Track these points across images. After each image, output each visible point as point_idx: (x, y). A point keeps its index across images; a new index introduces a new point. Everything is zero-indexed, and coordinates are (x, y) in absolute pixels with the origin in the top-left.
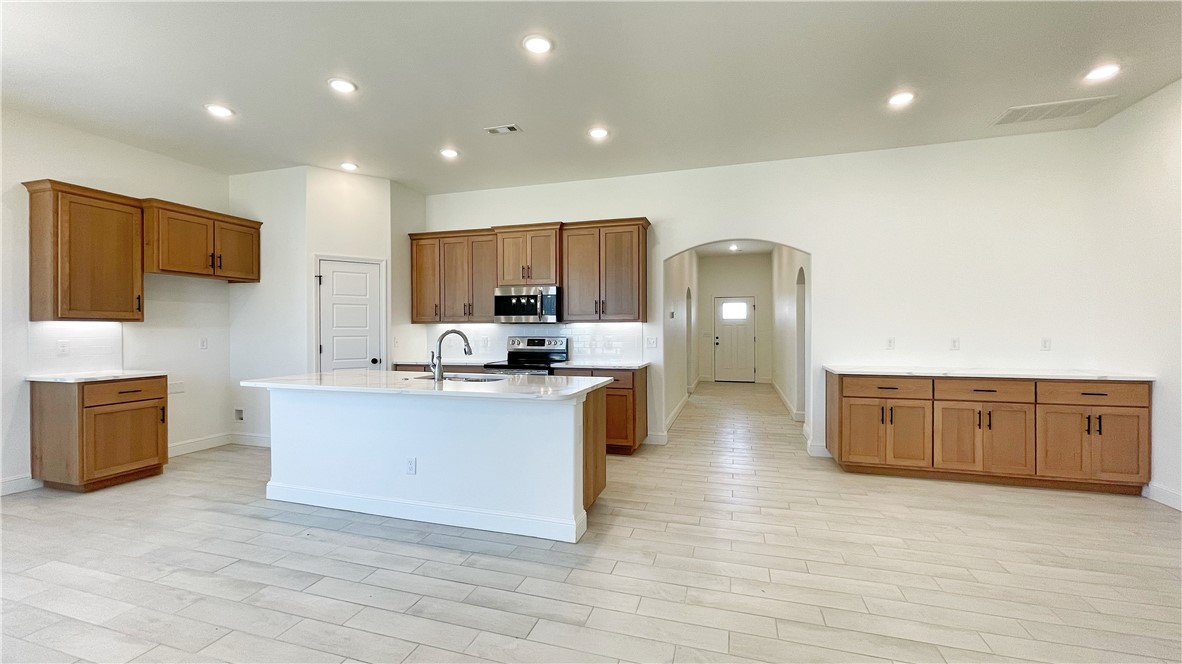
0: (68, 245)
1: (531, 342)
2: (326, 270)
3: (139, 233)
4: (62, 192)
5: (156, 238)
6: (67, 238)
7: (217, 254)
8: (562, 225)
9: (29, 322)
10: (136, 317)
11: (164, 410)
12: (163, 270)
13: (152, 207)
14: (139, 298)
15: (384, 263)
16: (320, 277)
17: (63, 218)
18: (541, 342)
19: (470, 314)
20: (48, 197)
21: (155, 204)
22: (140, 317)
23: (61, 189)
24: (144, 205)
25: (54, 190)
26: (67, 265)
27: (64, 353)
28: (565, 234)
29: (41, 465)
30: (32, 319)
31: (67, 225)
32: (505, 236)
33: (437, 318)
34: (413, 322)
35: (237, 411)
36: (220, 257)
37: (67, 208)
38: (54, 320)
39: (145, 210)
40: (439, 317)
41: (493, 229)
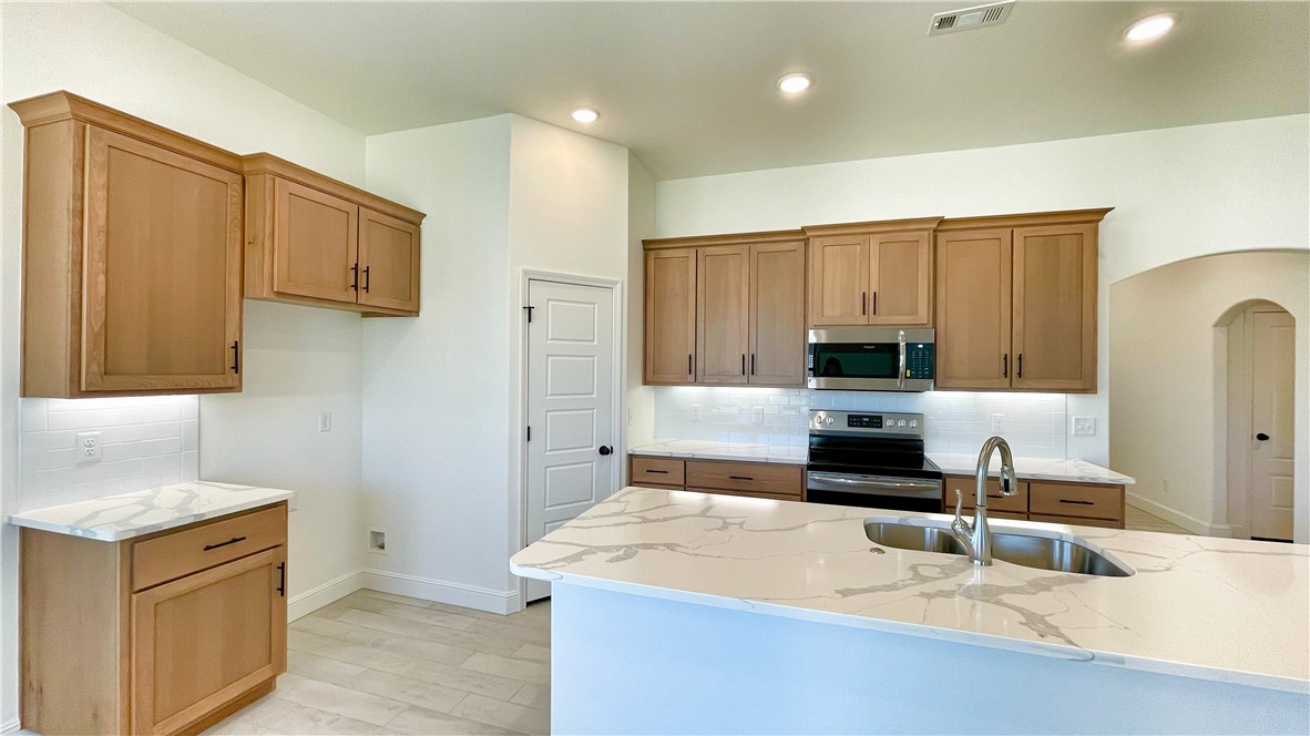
0: (103, 237)
1: (855, 419)
2: (539, 297)
3: (238, 222)
4: (93, 123)
5: (268, 232)
6: (102, 222)
7: (363, 267)
8: (942, 221)
9: (20, 399)
10: (230, 384)
11: (283, 568)
12: (278, 293)
13: (264, 172)
14: (236, 347)
15: (619, 285)
16: (530, 308)
17: (95, 179)
18: (876, 420)
19: (749, 372)
20: (64, 134)
21: (269, 167)
22: (236, 383)
23: (89, 116)
24: (246, 168)
25: (76, 117)
26: (102, 278)
27: (91, 460)
28: (942, 238)
29: (41, 703)
30: (24, 394)
31: (101, 194)
32: (827, 241)
33: (691, 378)
34: (646, 382)
35: (373, 533)
36: (367, 271)
37: (101, 158)
38: (73, 396)
39: (249, 179)
40: (693, 373)
41: (803, 230)
